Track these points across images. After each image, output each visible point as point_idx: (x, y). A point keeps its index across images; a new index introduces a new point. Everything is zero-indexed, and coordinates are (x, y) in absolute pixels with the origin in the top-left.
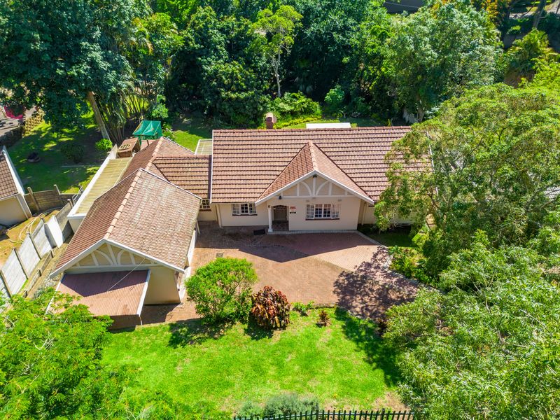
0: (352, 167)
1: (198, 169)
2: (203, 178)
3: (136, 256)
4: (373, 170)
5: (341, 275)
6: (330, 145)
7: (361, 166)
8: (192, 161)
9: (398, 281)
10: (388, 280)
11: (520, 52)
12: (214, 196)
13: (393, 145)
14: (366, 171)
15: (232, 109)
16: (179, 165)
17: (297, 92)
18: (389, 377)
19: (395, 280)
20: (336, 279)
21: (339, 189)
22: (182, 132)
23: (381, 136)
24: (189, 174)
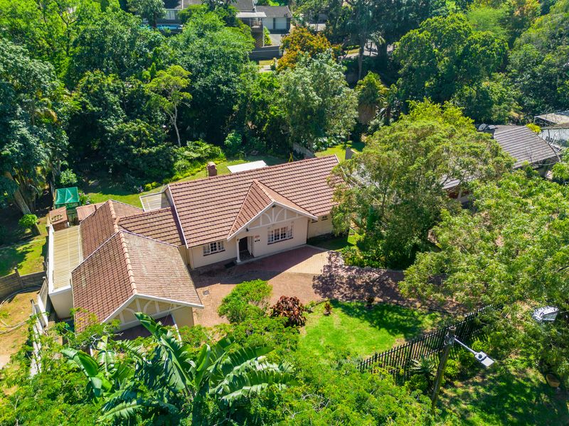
0: (293, 194)
1: (164, 222)
2: (172, 228)
3: (161, 303)
4: (309, 194)
5: (314, 279)
6: (271, 181)
7: (300, 193)
8: (156, 216)
9: (357, 271)
10: (349, 273)
11: (364, 89)
12: (189, 241)
13: (333, 172)
14: (305, 195)
15: (145, 164)
16: (146, 222)
17: (198, 140)
18: (390, 331)
19: (354, 272)
20: (312, 283)
21: (292, 213)
22: (95, 194)
23: (306, 167)
24: (157, 228)
